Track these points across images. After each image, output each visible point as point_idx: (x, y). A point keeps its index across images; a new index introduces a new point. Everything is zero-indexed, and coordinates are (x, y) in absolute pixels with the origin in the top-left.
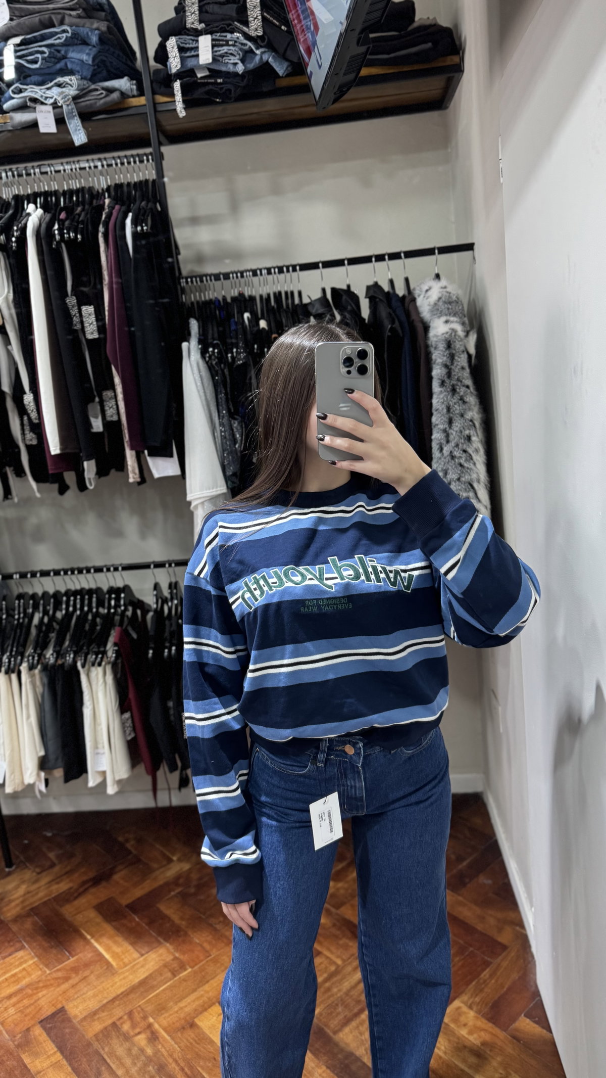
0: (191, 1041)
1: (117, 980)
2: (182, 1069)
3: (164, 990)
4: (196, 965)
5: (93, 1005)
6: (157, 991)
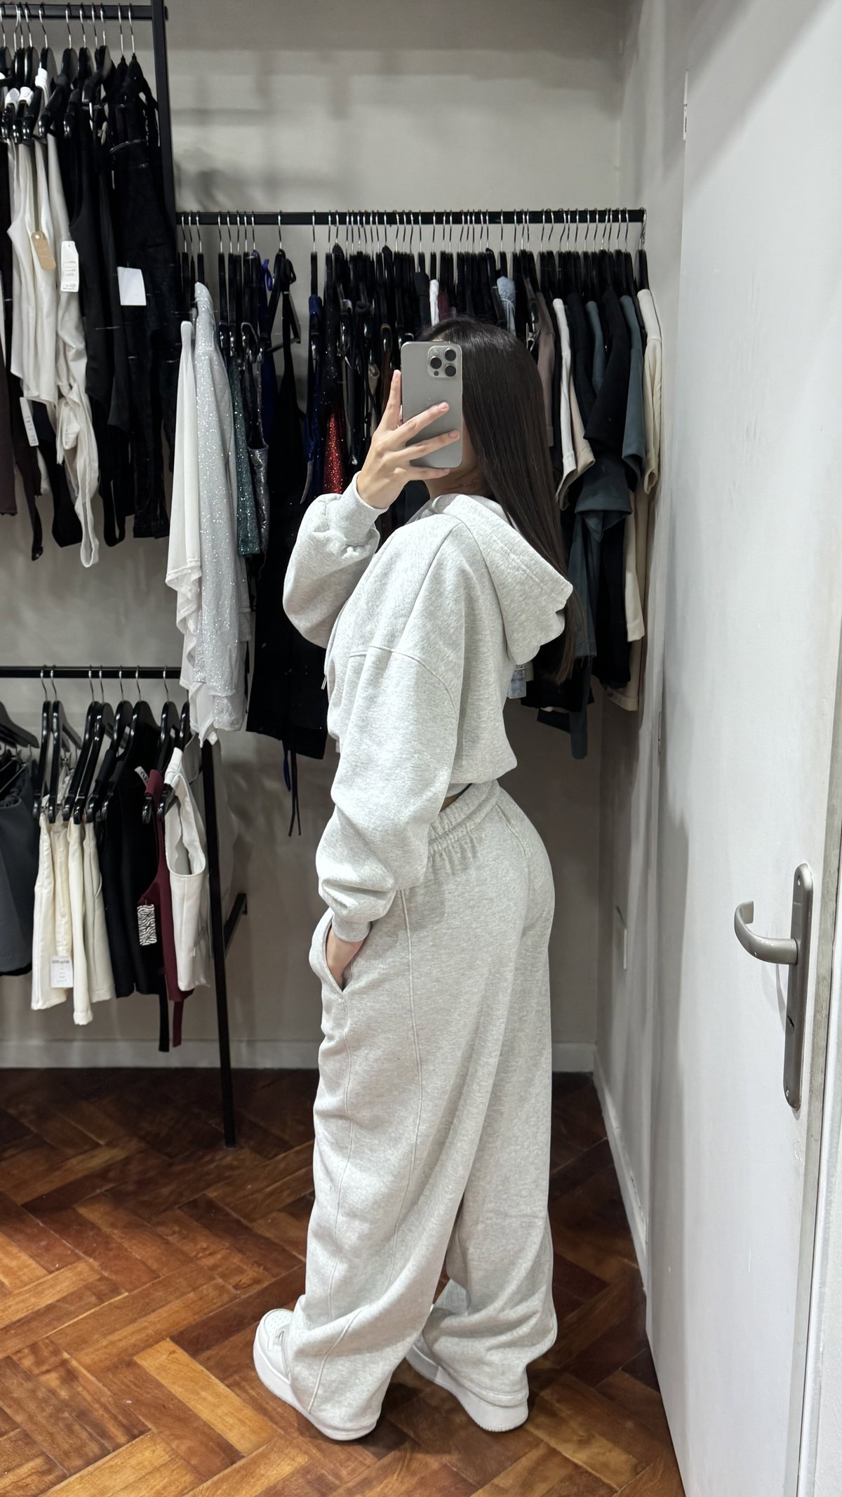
0: (130, 1384)
1: (11, 1303)
2: (115, 1418)
3: (82, 1319)
4: (136, 1288)
6: (76, 1320)
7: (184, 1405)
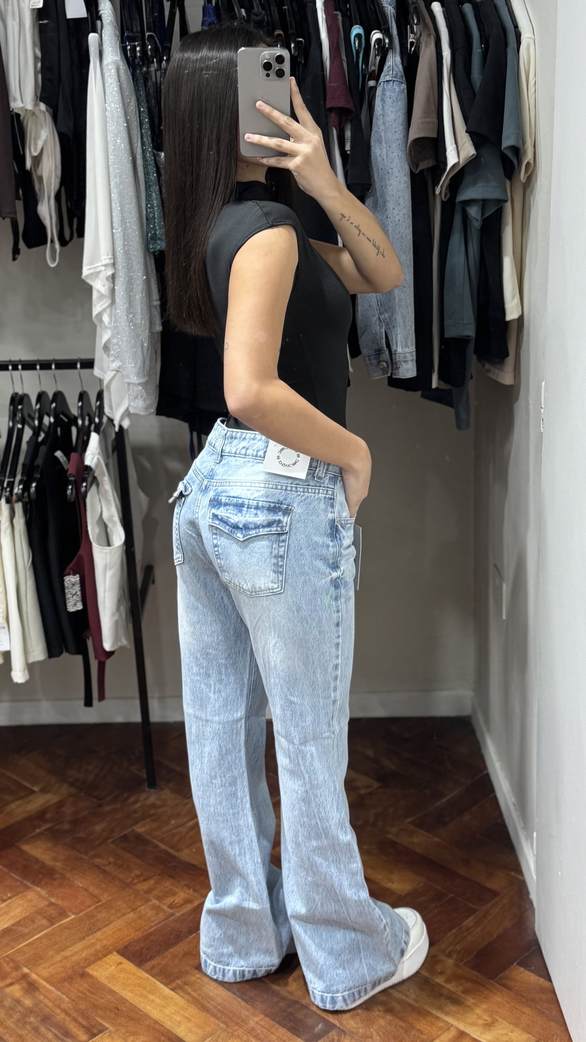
0: (85, 991)
2: (75, 1020)
4: (81, 911)
6: (31, 940)
7: (134, 1005)
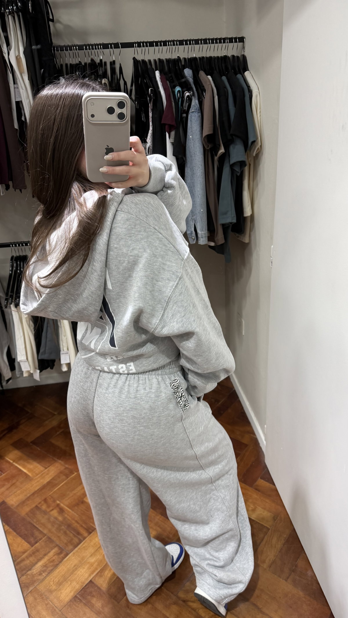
1: (34, 483)
3: (62, 486)
5: (22, 497)
6: (59, 487)
